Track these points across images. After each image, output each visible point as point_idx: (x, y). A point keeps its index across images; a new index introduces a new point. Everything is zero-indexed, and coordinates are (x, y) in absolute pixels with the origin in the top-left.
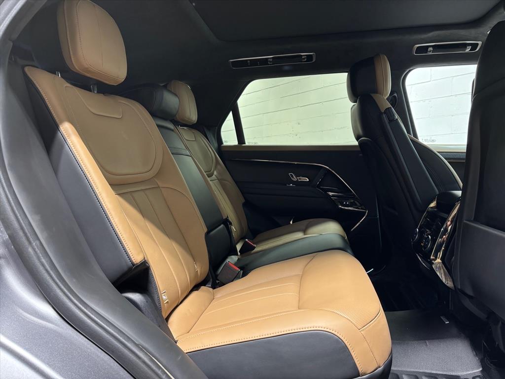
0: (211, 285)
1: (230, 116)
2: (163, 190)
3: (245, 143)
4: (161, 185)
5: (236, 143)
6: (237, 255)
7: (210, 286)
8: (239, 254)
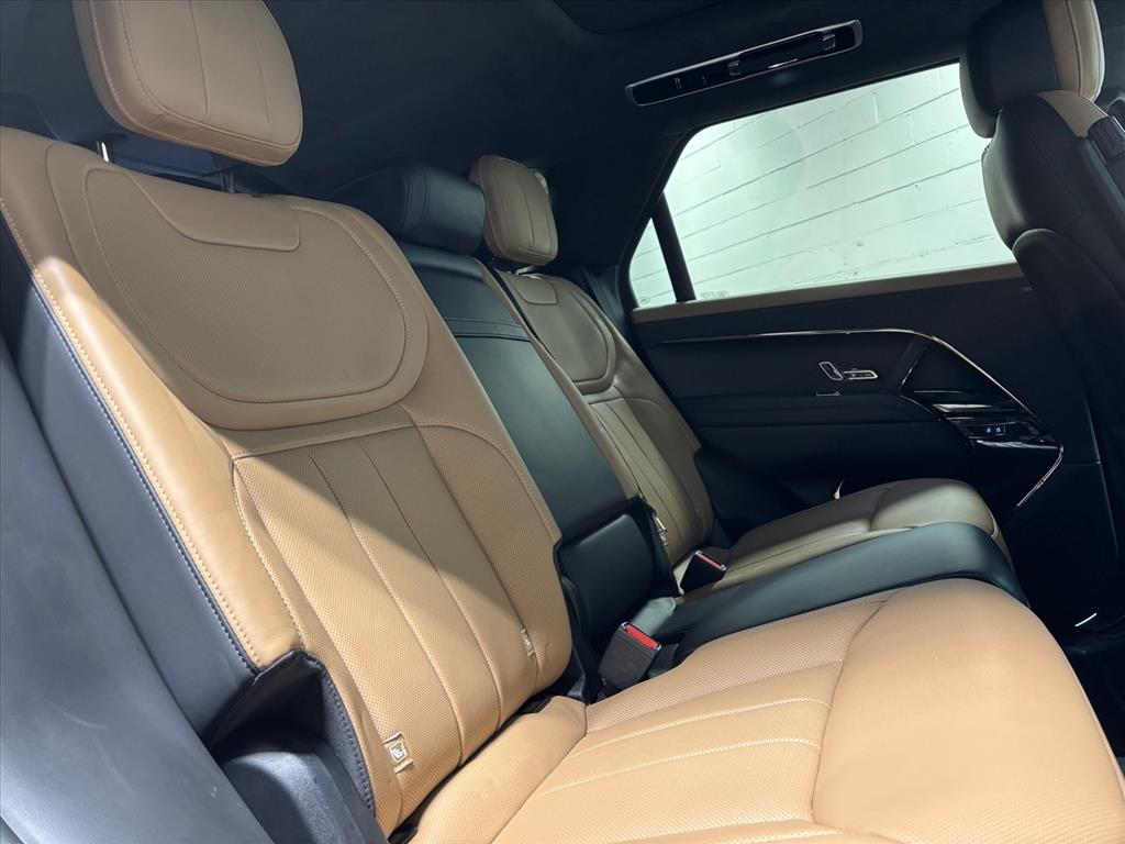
0: (584, 694)
1: (650, 233)
2: (425, 433)
3: (694, 298)
4: (420, 420)
5: (671, 299)
6: (675, 594)
7: (580, 694)
8: (681, 591)
